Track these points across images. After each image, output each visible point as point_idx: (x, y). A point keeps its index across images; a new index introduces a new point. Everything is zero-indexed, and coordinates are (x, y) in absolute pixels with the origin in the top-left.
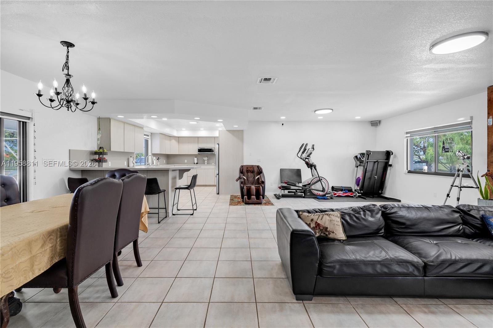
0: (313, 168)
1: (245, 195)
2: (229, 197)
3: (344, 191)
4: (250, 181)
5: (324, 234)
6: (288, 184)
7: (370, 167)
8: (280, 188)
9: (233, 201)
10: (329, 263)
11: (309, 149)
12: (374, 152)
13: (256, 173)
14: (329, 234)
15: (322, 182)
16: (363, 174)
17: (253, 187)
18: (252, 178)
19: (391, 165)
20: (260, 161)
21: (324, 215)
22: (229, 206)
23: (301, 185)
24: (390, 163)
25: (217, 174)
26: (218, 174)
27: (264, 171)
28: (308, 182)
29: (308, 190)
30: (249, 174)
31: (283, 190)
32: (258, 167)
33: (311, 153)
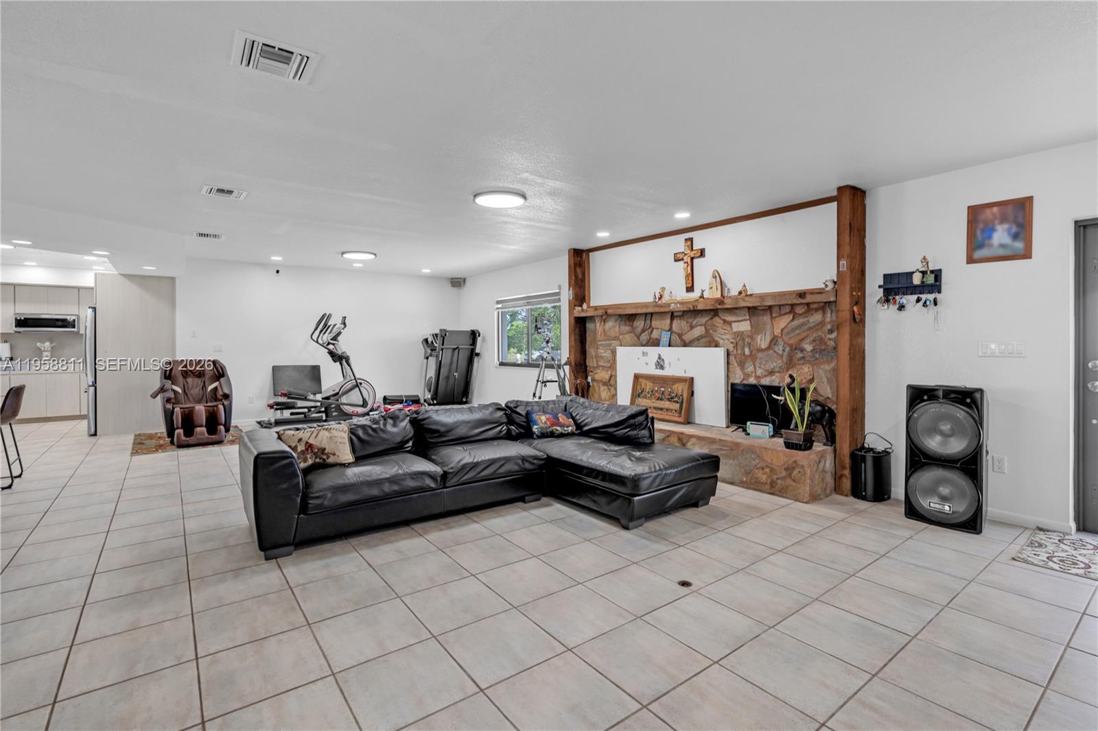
0: (344, 362)
1: (178, 428)
2: (129, 439)
3: (406, 402)
4: (192, 395)
5: (320, 459)
6: (289, 398)
7: (446, 357)
8: (271, 407)
9: (141, 446)
10: (316, 492)
11: (335, 325)
12: (452, 332)
13: (209, 379)
14: (328, 457)
15: (362, 389)
16: (436, 371)
17: (200, 410)
18: (197, 390)
19: (478, 355)
20: (220, 351)
21: (320, 430)
22: (130, 458)
23: (319, 397)
24: (477, 351)
25: (91, 384)
26: (94, 384)
27: (230, 372)
28: (334, 391)
29: (333, 406)
30: (190, 380)
31: (279, 411)
32: (215, 362)
33: (339, 334)
